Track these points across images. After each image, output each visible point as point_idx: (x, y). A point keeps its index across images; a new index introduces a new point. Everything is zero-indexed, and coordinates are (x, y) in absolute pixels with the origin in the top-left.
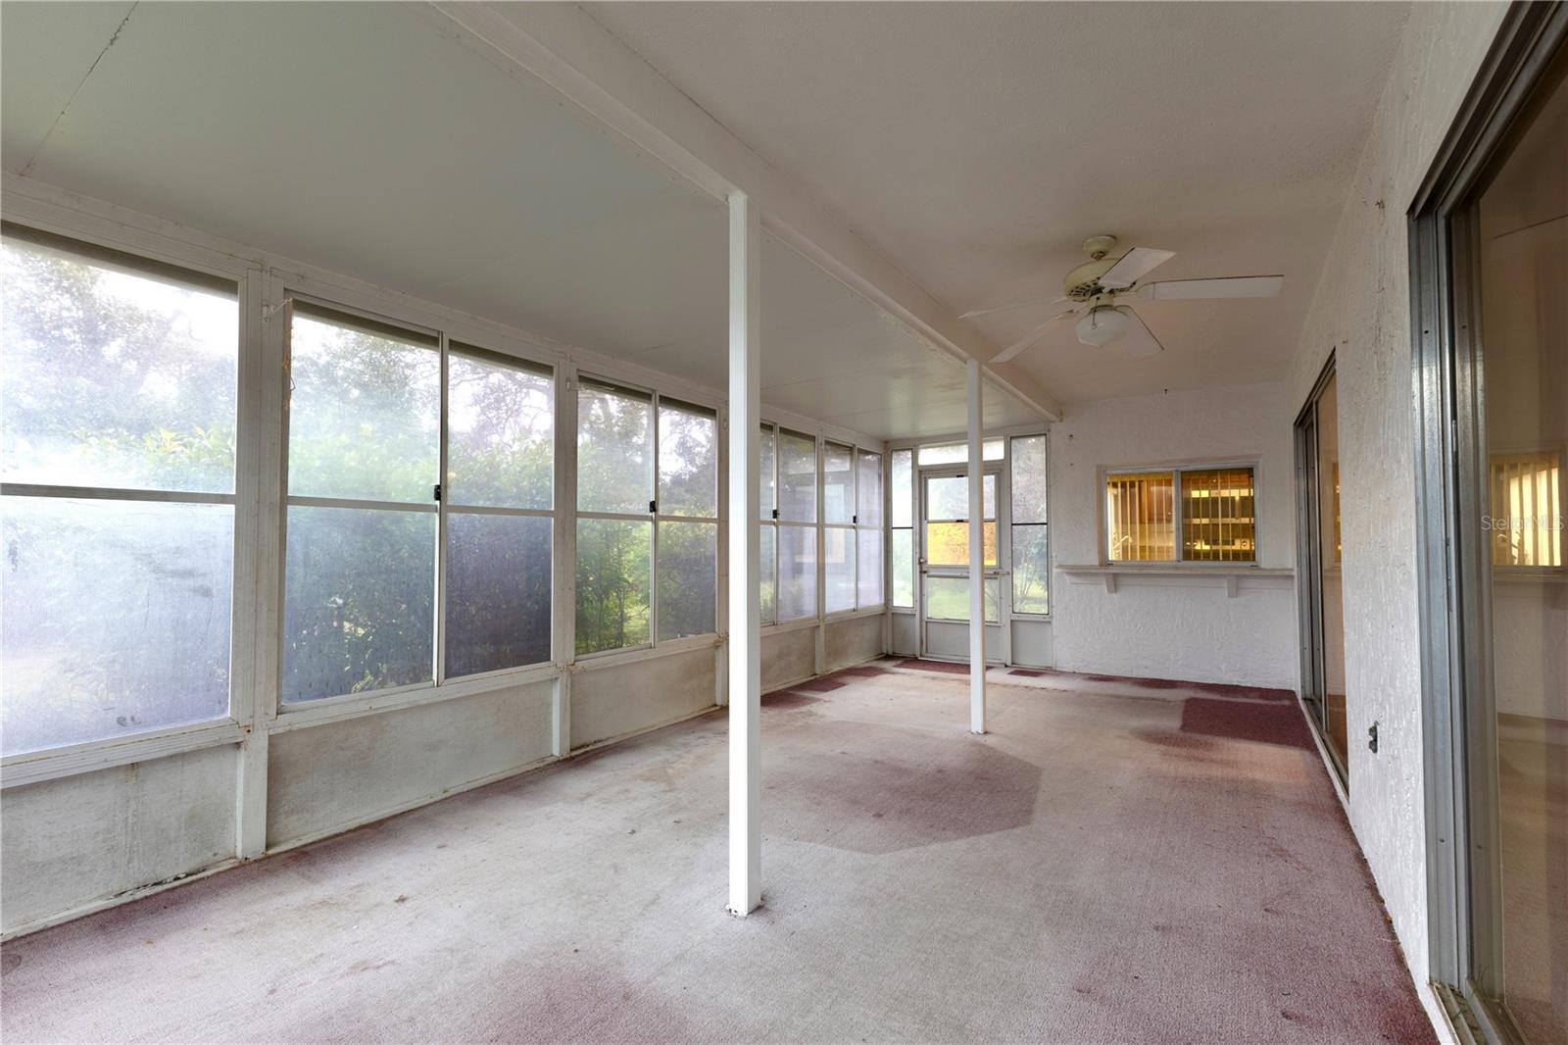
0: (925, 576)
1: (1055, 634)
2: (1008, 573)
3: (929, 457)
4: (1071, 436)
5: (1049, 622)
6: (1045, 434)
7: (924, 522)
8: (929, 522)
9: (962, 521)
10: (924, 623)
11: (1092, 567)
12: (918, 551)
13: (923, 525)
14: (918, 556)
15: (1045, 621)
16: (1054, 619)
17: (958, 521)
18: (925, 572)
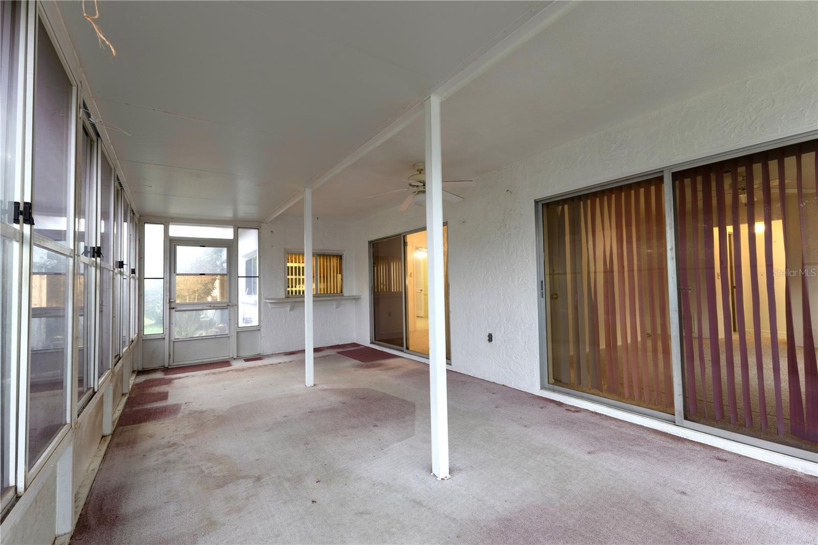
0: (173, 311)
1: (262, 336)
2: (236, 305)
3: (177, 231)
4: (272, 232)
5: (259, 330)
6: (258, 229)
7: (173, 274)
8: (178, 275)
9: (204, 274)
10: (172, 343)
11: (283, 299)
12: (168, 294)
13: (172, 278)
14: (168, 297)
15: (256, 329)
16: (262, 328)
17: (201, 274)
18: (174, 308)
